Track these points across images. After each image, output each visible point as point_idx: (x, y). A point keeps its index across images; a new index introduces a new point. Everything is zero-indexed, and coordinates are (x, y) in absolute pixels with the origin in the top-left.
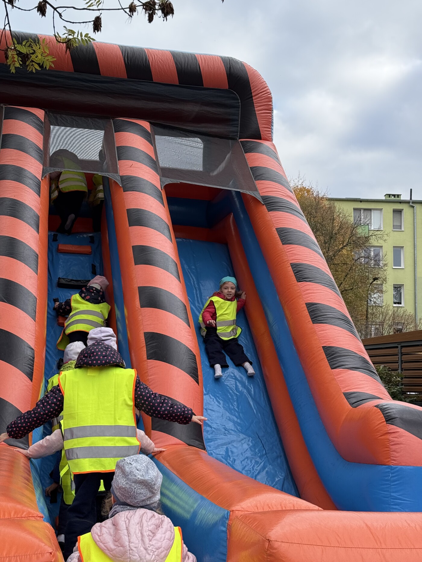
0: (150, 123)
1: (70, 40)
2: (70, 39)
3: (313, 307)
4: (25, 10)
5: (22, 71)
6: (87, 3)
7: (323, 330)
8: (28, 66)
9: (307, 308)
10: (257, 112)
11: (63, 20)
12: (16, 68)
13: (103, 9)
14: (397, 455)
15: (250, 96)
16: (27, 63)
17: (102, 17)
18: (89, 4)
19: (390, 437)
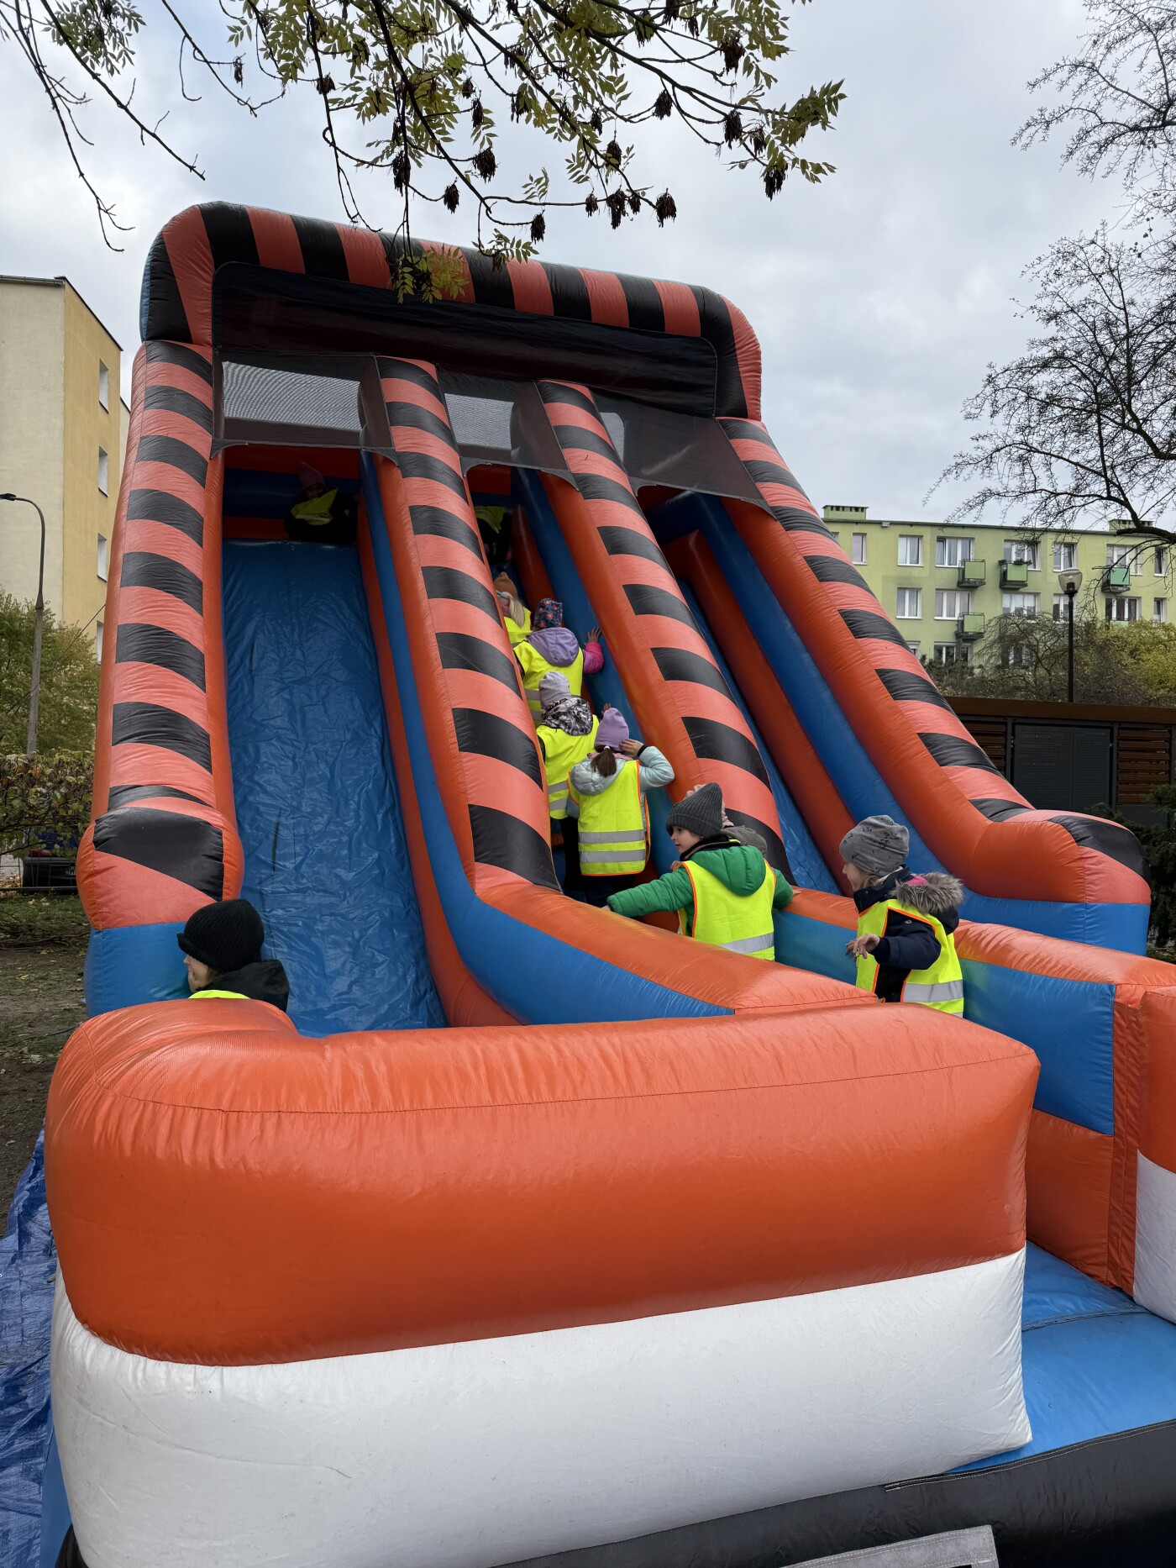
0: (590, 389)
1: (498, 251)
2: (500, 251)
3: (889, 675)
4: (431, 200)
5: (414, 300)
6: (526, 193)
7: (913, 710)
8: (423, 293)
9: (880, 676)
10: (742, 375)
11: (491, 218)
12: (405, 295)
13: (550, 204)
14: (1096, 888)
15: (733, 349)
16: (423, 289)
17: (544, 216)
18: (529, 194)
19: (1086, 864)
